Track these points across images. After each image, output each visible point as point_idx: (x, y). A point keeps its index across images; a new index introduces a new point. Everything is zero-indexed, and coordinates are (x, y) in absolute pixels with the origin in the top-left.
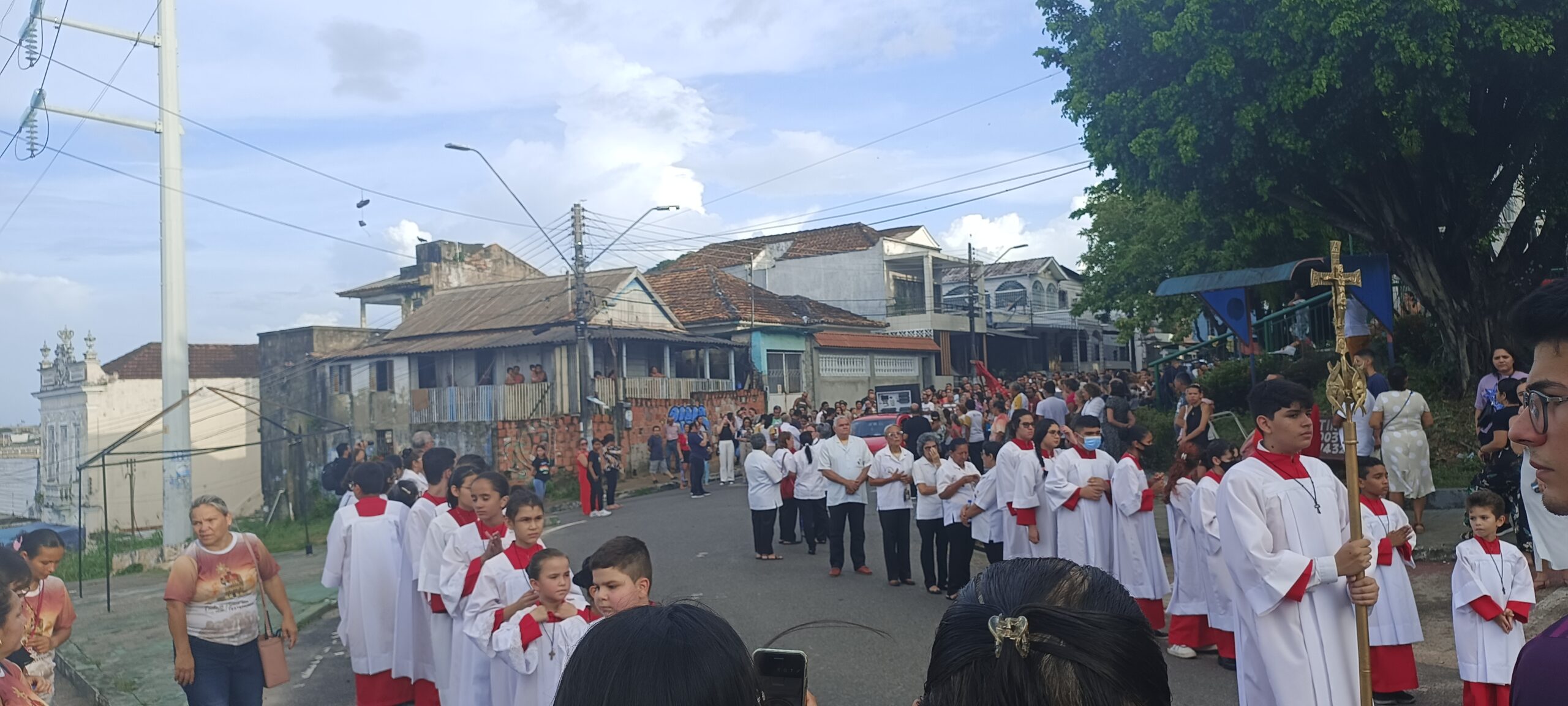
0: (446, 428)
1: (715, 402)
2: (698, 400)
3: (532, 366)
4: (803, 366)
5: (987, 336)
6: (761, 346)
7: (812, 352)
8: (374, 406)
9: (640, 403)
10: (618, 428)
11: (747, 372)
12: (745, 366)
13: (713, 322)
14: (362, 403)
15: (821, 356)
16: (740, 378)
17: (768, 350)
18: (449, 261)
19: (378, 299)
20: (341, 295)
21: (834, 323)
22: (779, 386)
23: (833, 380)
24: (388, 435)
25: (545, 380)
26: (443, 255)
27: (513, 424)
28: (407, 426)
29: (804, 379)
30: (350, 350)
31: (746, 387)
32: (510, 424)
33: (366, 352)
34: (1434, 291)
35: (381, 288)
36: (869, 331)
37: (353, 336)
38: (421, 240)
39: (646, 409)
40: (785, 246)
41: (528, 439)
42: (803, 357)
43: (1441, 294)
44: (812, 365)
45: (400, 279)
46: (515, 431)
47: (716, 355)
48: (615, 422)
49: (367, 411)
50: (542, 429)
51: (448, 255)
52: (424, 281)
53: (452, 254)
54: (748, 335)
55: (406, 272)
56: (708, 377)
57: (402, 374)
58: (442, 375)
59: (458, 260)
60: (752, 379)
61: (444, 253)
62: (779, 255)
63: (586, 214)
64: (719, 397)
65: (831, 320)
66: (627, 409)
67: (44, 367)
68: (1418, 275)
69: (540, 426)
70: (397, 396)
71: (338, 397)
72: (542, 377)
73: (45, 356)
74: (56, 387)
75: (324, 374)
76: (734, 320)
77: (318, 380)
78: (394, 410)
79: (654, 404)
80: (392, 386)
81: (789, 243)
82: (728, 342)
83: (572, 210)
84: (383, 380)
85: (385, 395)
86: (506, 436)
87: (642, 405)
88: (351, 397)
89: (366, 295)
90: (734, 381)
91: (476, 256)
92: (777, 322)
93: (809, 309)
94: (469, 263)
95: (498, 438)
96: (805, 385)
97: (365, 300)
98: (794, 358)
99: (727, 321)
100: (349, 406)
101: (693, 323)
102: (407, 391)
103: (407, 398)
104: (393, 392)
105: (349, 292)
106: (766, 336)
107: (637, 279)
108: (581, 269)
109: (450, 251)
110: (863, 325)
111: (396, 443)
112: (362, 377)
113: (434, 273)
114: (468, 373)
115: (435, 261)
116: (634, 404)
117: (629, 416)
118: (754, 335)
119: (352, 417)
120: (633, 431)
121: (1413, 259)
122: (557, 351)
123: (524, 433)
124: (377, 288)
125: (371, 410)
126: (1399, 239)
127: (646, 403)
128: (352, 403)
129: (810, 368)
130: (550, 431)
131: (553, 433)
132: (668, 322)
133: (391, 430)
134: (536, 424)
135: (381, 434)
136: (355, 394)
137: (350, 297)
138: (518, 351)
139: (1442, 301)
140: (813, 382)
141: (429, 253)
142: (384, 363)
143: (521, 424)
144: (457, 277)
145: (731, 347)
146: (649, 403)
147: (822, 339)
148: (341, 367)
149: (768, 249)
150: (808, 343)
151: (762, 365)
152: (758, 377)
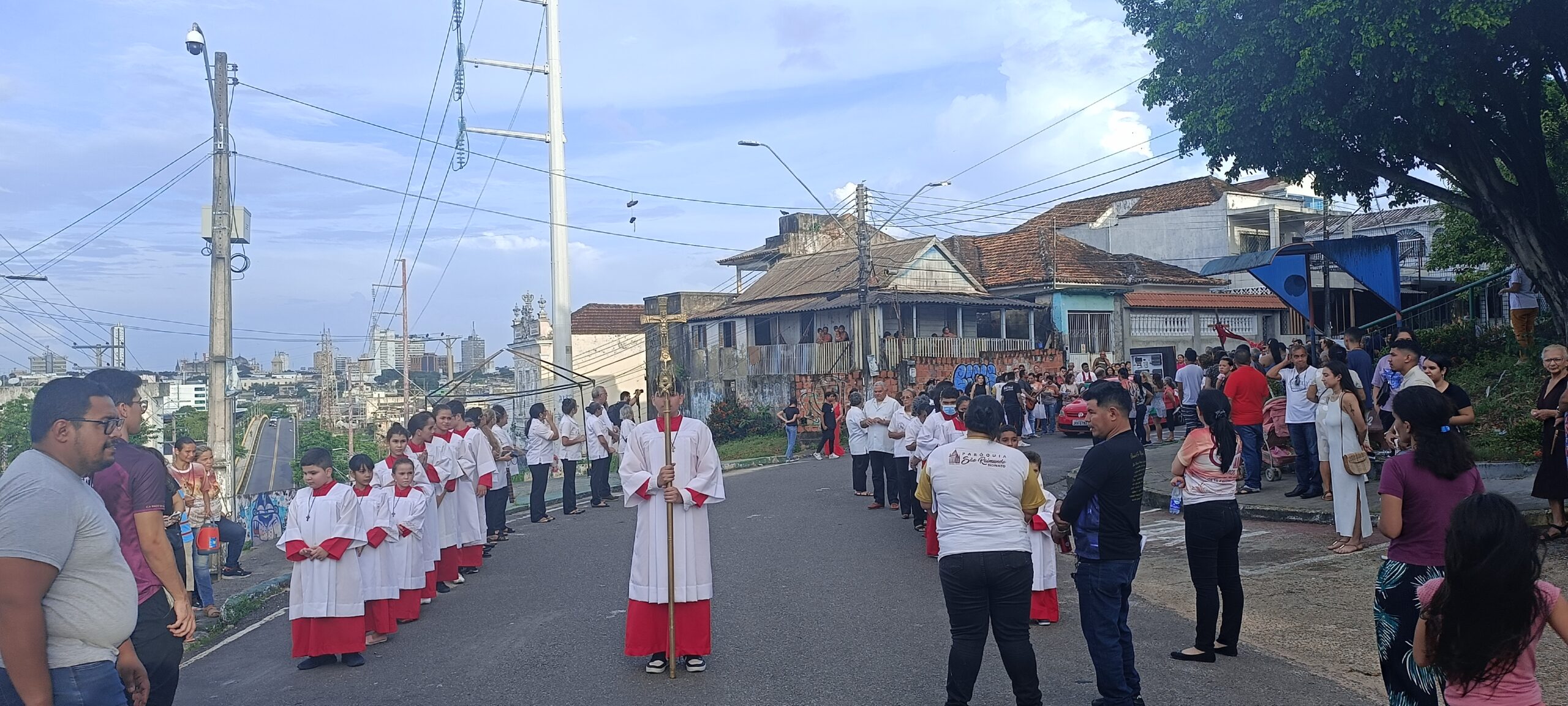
0: (773, 380)
1: (1006, 361)
2: (987, 358)
3: (835, 328)
4: (1111, 327)
5: (1353, 291)
6: (1062, 308)
7: (1122, 312)
8: (723, 360)
9: (924, 360)
11: (1049, 332)
12: (1045, 326)
13: (1027, 283)
14: (713, 357)
15: (1134, 316)
16: (1040, 338)
17: (1069, 311)
18: (806, 231)
19: (750, 266)
20: (721, 263)
21: (1160, 282)
22: (1083, 346)
23: (1149, 339)
24: (732, 385)
25: (847, 339)
26: (800, 226)
27: (809, 377)
28: (746, 377)
29: (1113, 339)
30: (707, 313)
31: (1046, 347)
32: (806, 378)
33: (715, 315)
35: (750, 256)
36: (1208, 289)
37: (713, 300)
38: (784, 213)
39: (931, 367)
40: (1131, 203)
42: (1112, 317)
44: (1122, 325)
45: (766, 249)
46: (810, 384)
47: (1021, 315)
48: (899, 377)
49: (718, 364)
50: (834, 383)
51: (805, 226)
52: (782, 250)
53: (809, 224)
54: (1051, 296)
55: (770, 242)
56: (1004, 337)
57: (742, 334)
58: (774, 332)
59: (816, 228)
60: (1053, 338)
61: (801, 223)
62: (1124, 212)
64: (1010, 356)
65: (1159, 278)
66: (911, 366)
67: (516, 324)
69: (832, 380)
70: (738, 352)
71: (698, 351)
72: (844, 336)
73: (517, 315)
74: (523, 340)
75: (688, 333)
76: (1047, 281)
77: (684, 338)
78: (736, 363)
79: (940, 362)
80: (735, 344)
81: (1136, 200)
82: (1032, 304)
83: (857, 190)
84: (729, 340)
85: (730, 350)
86: (803, 388)
87: (926, 363)
88: (707, 351)
89: (741, 262)
90: (1033, 341)
91: (831, 226)
92: (1096, 282)
93: (1137, 268)
94: (824, 232)
97: (740, 267)
98: (1102, 318)
99: (1040, 282)
100: (705, 359)
101: (1010, 284)
102: (745, 347)
103: (745, 353)
104: (736, 349)
105: (726, 260)
106: (1067, 297)
107: (935, 246)
108: (863, 242)
109: (806, 222)
110: (1196, 283)
111: (738, 391)
112: (714, 333)
113: (792, 243)
114: (794, 334)
115: (794, 232)
116: (918, 362)
117: (913, 373)
118: (1055, 296)
119: (707, 368)
122: (855, 313)
123: (818, 385)
124: (747, 257)
125: (720, 363)
127: (932, 362)
128: (707, 357)
129: (1121, 328)
132: (970, 286)
133: (734, 380)
134: (829, 378)
135: (728, 383)
136: (709, 350)
137: (728, 265)
138: (830, 312)
140: (1123, 342)
141: (790, 224)
142: (730, 323)
143: (816, 378)
144: (813, 245)
145: (1031, 308)
146: (934, 361)
147: (1132, 298)
148: (699, 326)
149: (1115, 207)
150: (1118, 304)
151: (1063, 326)
152: (1058, 337)
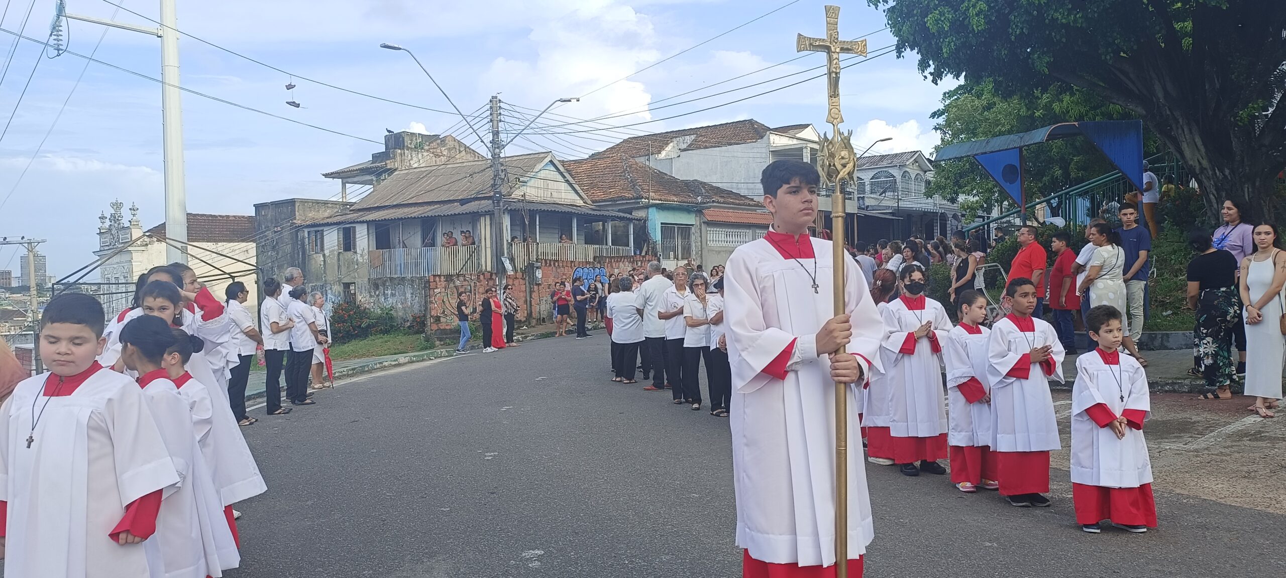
0: (396, 282)
1: (614, 265)
2: (599, 262)
3: (462, 232)
4: (693, 238)
5: (857, 216)
6: (656, 220)
7: (701, 226)
8: (341, 263)
9: (548, 263)
10: (529, 283)
11: (645, 241)
12: (642, 237)
13: (620, 200)
14: (332, 261)
15: (709, 229)
16: (638, 246)
17: (662, 223)
18: (412, 148)
19: (355, 179)
20: (326, 176)
21: (723, 203)
22: (672, 253)
23: (720, 249)
24: (352, 288)
25: (474, 243)
26: (406, 144)
27: (442, 277)
28: (367, 279)
29: (694, 248)
30: (323, 219)
31: (643, 254)
32: (440, 278)
33: (335, 220)
34: (1198, 161)
35: (357, 170)
36: (755, 210)
37: (328, 207)
38: (389, 131)
39: (554, 269)
40: (689, 139)
41: (455, 290)
42: (693, 230)
43: (1205, 163)
44: (701, 237)
45: (372, 163)
46: (443, 284)
47: (619, 226)
48: (527, 278)
49: (336, 268)
50: (466, 283)
51: (411, 144)
52: (390, 165)
53: (414, 142)
54: (646, 210)
55: (376, 157)
56: (611, 245)
57: (363, 239)
58: (395, 238)
59: (419, 147)
60: (648, 247)
61: (407, 141)
62: (684, 146)
63: (502, 105)
64: (617, 261)
65: (722, 200)
66: (537, 268)
67: (102, 231)
68: (1184, 146)
69: (465, 280)
70: (359, 256)
71: (315, 256)
72: (470, 240)
73: (103, 223)
74: (110, 247)
75: (304, 238)
76: (637, 198)
77: (299, 243)
78: (356, 267)
79: (561, 265)
80: (355, 248)
81: (693, 137)
82: (628, 216)
83: (491, 101)
84: (348, 243)
85: (349, 254)
86: (437, 288)
87: (550, 265)
88: (324, 255)
89: (346, 176)
90: (632, 248)
91: (434, 145)
92: (674, 200)
93: (703, 191)
94: (428, 151)
95: (430, 289)
96: (694, 252)
97: (345, 180)
98: (685, 230)
99: (631, 199)
100: (322, 263)
101: (605, 201)
102: (366, 251)
103: (366, 257)
104: (356, 252)
105: (332, 173)
106: (661, 211)
107: (551, 161)
108: (497, 150)
109: (412, 140)
110: (749, 205)
111: (358, 294)
112: (332, 239)
113: (398, 158)
114: (416, 239)
115: (400, 149)
116: (543, 264)
117: (539, 274)
118: (650, 210)
119: (325, 272)
120: (542, 286)
121: (1180, 131)
122: (482, 219)
123: (452, 285)
124: (354, 171)
125: (339, 267)
126: (1168, 112)
127: (554, 264)
128: (324, 261)
129: (700, 239)
130: (472, 284)
131: (475, 286)
132: (579, 198)
133: (355, 283)
134: (461, 278)
135: (347, 286)
136: (327, 255)
137: (334, 178)
138: (453, 219)
139: (1205, 169)
140: (701, 251)
141: (396, 141)
142: (349, 228)
143: (449, 278)
144: (418, 161)
145: (630, 220)
146: (556, 264)
147: (711, 214)
148: (316, 232)
149: (675, 142)
150: (698, 218)
151: (657, 235)
152: (652, 245)
